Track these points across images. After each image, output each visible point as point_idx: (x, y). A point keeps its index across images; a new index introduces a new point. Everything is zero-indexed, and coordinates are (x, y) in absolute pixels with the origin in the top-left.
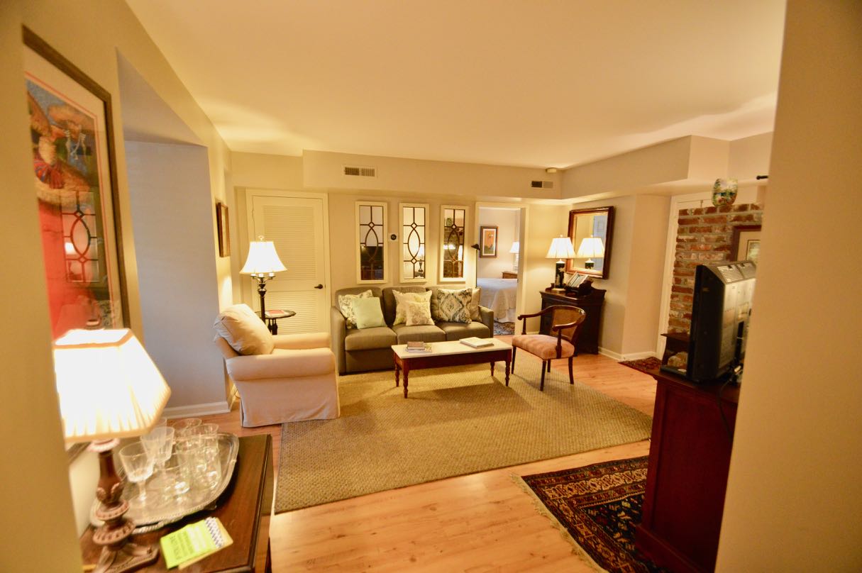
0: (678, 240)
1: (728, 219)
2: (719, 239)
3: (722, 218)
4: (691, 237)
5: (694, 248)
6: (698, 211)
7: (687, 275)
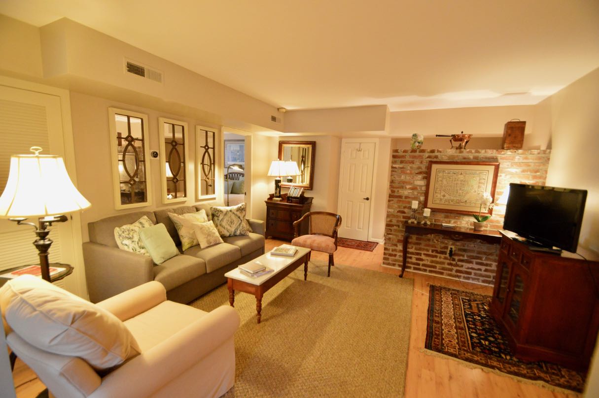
0: (392, 167)
1: (424, 157)
2: (419, 168)
3: (420, 156)
4: (401, 166)
5: (404, 172)
6: (405, 151)
7: (399, 188)
